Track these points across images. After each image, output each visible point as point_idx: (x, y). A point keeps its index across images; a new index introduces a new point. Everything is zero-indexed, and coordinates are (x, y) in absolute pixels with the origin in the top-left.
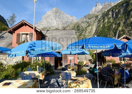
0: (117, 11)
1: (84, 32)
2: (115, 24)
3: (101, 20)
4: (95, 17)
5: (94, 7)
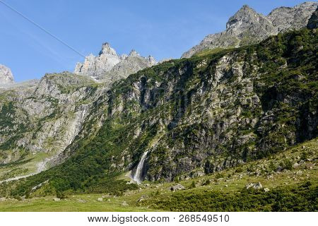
0: (158, 84)
1: (28, 135)
2: (143, 127)
3: (101, 104)
4: (87, 90)
5: (92, 57)
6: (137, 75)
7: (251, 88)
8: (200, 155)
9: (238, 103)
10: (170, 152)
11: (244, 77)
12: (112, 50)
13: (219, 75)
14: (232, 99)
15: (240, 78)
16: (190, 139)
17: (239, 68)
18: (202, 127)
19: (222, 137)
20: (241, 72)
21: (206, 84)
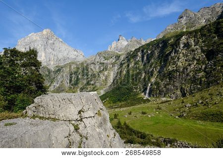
0: (149, 52)
2: (145, 73)
3: (124, 63)
4: (115, 57)
5: (115, 42)
6: (139, 49)
7: (200, 51)
8: (177, 84)
9: (194, 58)
10: (162, 84)
11: (195, 46)
12: (124, 38)
13: (182, 46)
14: (190, 57)
15: (193, 46)
16: (171, 77)
17: (192, 41)
18: (177, 71)
19: (188, 75)
20: (193, 43)
21: (176, 50)
